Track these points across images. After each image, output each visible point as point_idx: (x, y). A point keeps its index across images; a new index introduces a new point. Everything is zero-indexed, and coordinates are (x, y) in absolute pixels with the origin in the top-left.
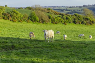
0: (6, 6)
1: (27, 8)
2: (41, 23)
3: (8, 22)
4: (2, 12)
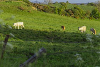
0: (67, 2)
1: (89, 4)
3: (70, 18)
4: (64, 9)
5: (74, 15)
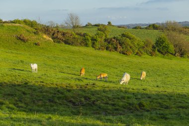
0: (109, 23)
1: (150, 26)
2: (179, 57)
3: (115, 55)
4: (104, 37)
5: (121, 49)
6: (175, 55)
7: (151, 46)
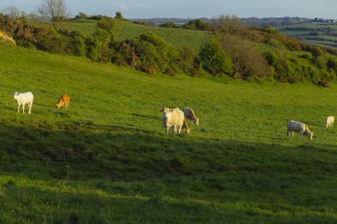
0: (118, 15)
1: (190, 22)
2: (240, 80)
3: (127, 73)
4: (108, 40)
5: (139, 61)
6: (232, 76)
7: (192, 58)
